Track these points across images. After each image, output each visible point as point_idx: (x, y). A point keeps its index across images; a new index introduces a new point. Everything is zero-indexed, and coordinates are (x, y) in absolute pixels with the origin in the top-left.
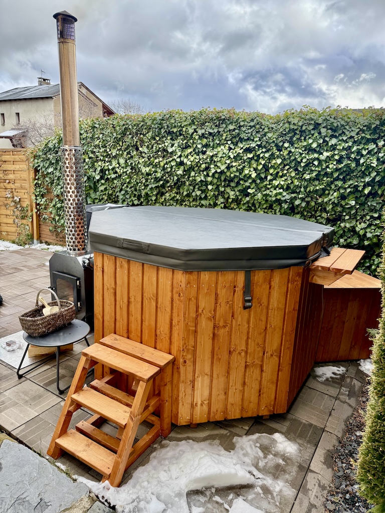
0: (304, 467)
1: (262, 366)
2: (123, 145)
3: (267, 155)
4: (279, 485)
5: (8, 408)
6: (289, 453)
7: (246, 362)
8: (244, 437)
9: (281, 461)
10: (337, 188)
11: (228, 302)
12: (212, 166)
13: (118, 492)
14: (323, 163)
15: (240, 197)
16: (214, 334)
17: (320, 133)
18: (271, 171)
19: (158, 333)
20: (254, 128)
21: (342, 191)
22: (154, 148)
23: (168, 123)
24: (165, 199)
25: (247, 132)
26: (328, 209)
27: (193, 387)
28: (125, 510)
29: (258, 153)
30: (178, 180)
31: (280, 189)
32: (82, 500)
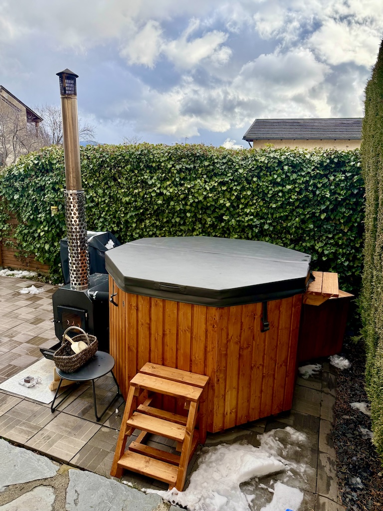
0: (315, 450)
1: (274, 375)
2: (99, 176)
3: (239, 188)
4: (303, 467)
5: (56, 441)
6: (301, 441)
7: (263, 374)
8: (264, 434)
9: (298, 449)
10: (298, 214)
11: (250, 328)
12: (190, 197)
13: (185, 495)
14: (286, 194)
15: (216, 223)
16: (240, 355)
17: (283, 169)
18: (243, 201)
19: (193, 358)
20: (226, 165)
21: (302, 217)
22: (133, 179)
23: (146, 158)
24: (145, 225)
25: (220, 168)
26: (291, 232)
27: (224, 400)
28: (196, 508)
29: (231, 186)
30: (158, 208)
31: (251, 216)
32: (159, 507)
